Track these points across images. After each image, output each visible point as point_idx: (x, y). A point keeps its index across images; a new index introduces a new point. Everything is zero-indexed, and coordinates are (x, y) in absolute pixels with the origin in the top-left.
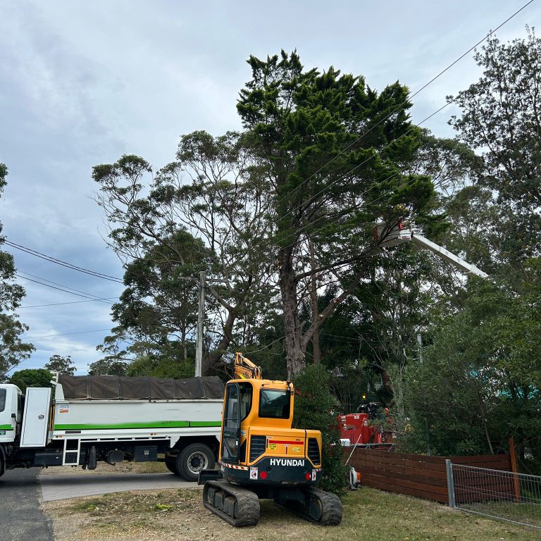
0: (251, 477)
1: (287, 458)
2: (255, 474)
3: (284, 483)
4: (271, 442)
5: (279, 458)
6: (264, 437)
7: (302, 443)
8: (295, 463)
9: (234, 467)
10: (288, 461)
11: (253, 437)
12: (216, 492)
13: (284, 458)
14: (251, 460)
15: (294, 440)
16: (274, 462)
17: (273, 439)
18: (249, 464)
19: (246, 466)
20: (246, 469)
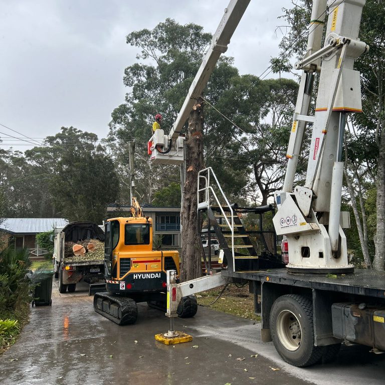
0: (121, 288)
1: (146, 273)
2: (123, 286)
3: (145, 291)
4: (134, 262)
5: (140, 273)
6: (129, 259)
7: (159, 261)
8: (153, 276)
9: (110, 282)
10: (147, 275)
11: (121, 259)
12: (103, 301)
13: (144, 273)
14: (121, 276)
15: (153, 259)
16: (137, 277)
17: (136, 260)
18: (120, 279)
19: (118, 281)
20: (117, 282)
